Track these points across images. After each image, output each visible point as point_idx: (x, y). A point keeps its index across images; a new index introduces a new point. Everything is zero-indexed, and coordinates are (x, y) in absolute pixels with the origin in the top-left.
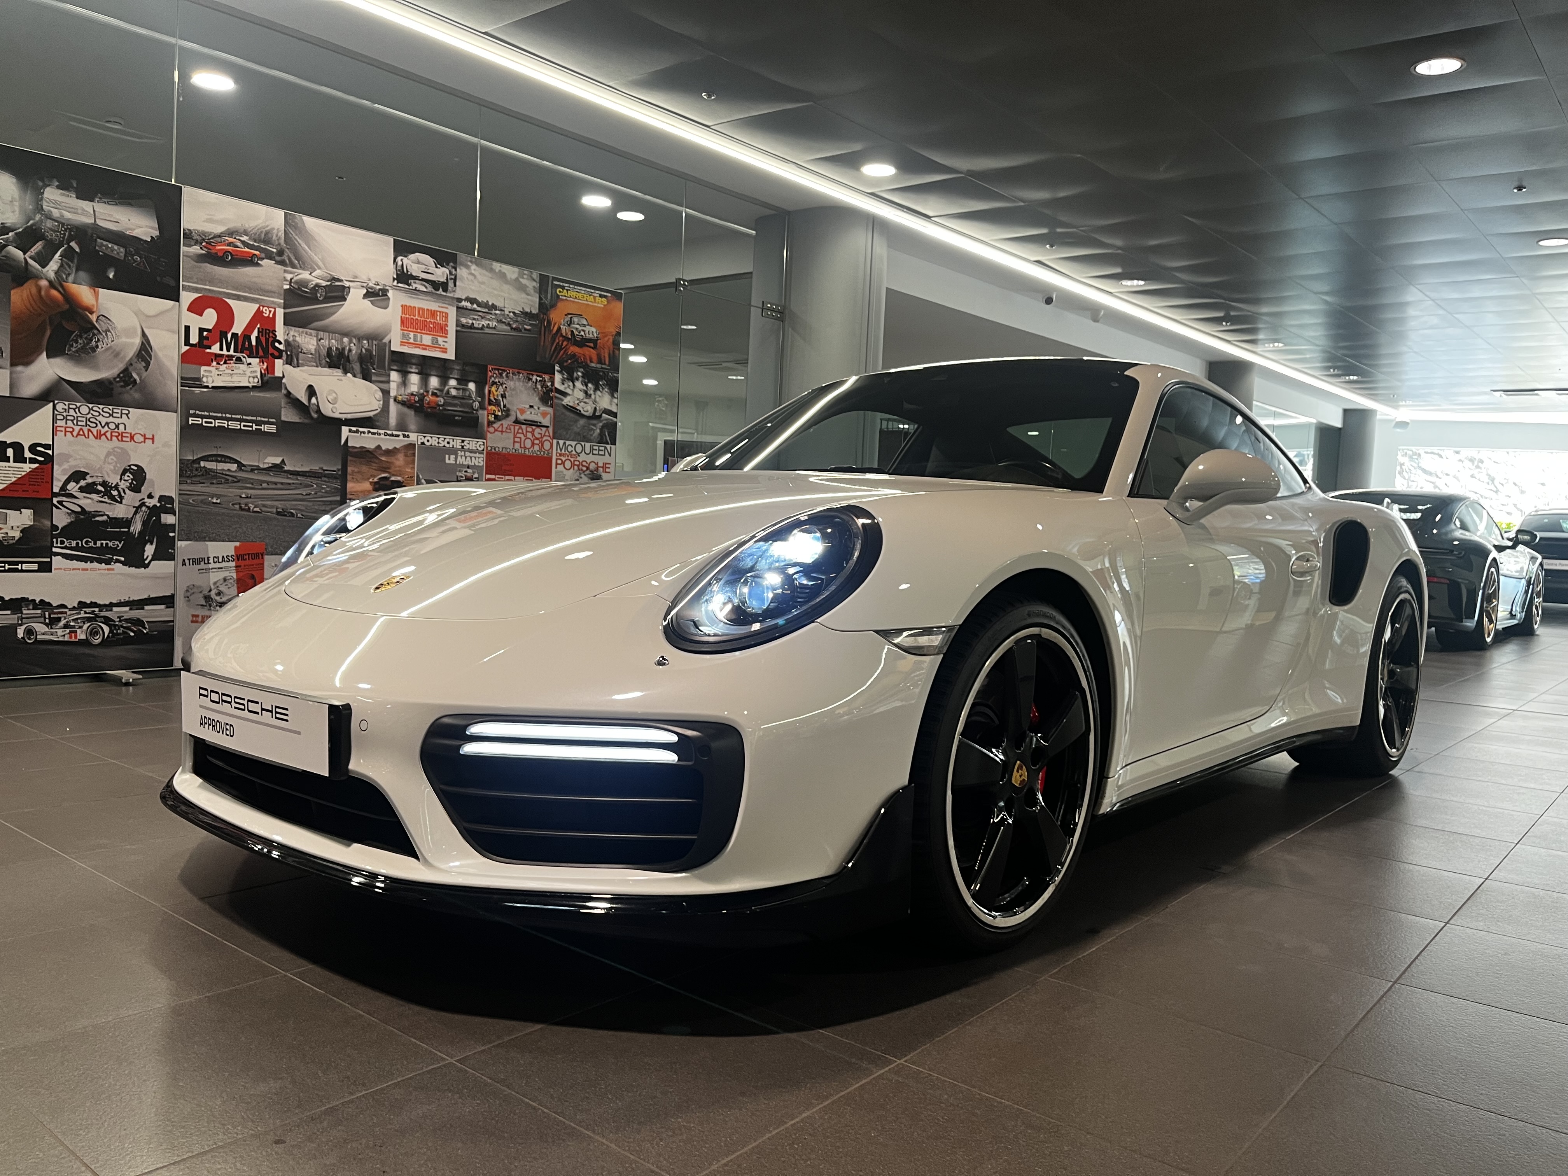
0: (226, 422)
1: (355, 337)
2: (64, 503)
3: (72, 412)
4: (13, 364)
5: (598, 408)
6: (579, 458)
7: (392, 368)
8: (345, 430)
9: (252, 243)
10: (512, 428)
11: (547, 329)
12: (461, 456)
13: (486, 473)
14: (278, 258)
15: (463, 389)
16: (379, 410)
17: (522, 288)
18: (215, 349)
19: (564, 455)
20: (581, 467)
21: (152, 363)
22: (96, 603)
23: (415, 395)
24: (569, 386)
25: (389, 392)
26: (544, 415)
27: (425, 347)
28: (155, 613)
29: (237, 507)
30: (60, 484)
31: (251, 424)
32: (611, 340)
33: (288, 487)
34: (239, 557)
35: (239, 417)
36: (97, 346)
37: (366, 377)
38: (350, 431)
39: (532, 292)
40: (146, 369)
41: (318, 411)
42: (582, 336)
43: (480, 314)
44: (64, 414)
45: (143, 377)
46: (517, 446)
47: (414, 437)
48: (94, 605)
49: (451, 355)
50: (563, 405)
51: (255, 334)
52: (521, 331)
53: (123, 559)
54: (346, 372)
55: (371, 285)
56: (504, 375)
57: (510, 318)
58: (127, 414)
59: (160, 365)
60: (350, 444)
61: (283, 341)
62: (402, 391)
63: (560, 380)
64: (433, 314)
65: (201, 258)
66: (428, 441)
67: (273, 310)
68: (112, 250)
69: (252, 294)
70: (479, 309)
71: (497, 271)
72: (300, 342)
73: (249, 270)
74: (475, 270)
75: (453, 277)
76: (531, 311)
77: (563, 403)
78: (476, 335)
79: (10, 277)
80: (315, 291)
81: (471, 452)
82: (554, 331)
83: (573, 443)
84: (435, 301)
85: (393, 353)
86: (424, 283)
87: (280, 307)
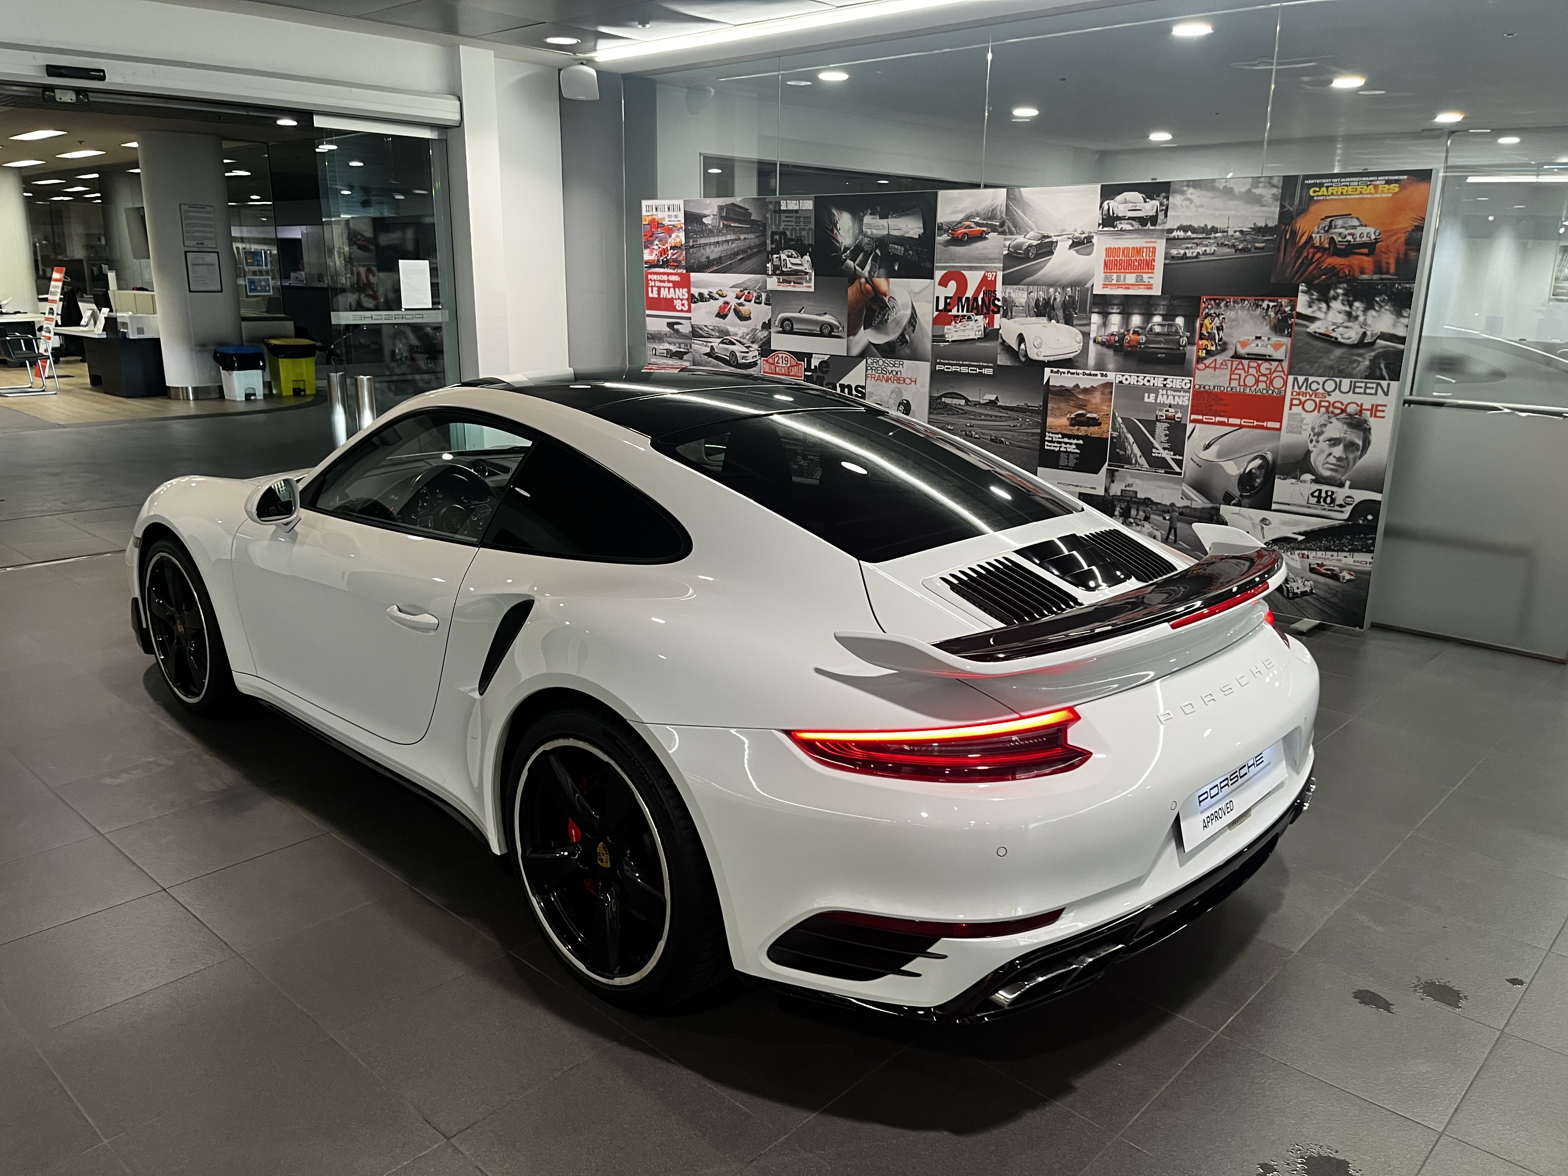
0: (959, 367)
1: (1059, 286)
3: (875, 365)
4: (849, 336)
5: (1369, 333)
6: (1328, 398)
7: (1093, 311)
8: (1047, 370)
9: (981, 222)
10: (1229, 363)
11: (1290, 243)
12: (1163, 395)
13: (1192, 413)
14: (1000, 230)
15: (1169, 325)
16: (1079, 351)
17: (1257, 200)
18: (954, 312)
19: (1304, 394)
20: (1331, 409)
21: (917, 326)
23: (1115, 335)
24: (1320, 309)
25: (1089, 334)
26: (1277, 346)
27: (1128, 286)
29: (964, 433)
31: (976, 369)
32: (1403, 239)
33: (999, 419)
35: (967, 363)
37: (1068, 321)
38: (1052, 372)
39: (1271, 201)
40: (914, 330)
41: (1026, 355)
42: (1350, 242)
43: (1195, 241)
44: (872, 366)
45: (912, 338)
46: (1234, 384)
47: (1113, 377)
49: (1157, 291)
50: (1309, 334)
51: (981, 295)
52: (1249, 251)
55: (1077, 235)
56: (1222, 305)
57: (1235, 239)
58: (902, 365)
59: (921, 328)
60: (1050, 384)
62: (1102, 332)
63: (1306, 304)
64: (1139, 251)
65: (948, 243)
66: (1126, 380)
67: (994, 274)
68: (897, 249)
69: (982, 263)
70: (1194, 236)
71: (1221, 188)
72: (1014, 297)
73: (979, 245)
74: (1192, 194)
76: (1266, 225)
77: (1308, 330)
78: (1188, 265)
79: (846, 280)
80: (1027, 250)
81: (1174, 391)
82: (1301, 244)
83: (1321, 380)
84: (1141, 238)
85: (1095, 296)
86: (1131, 221)
87: (1000, 271)
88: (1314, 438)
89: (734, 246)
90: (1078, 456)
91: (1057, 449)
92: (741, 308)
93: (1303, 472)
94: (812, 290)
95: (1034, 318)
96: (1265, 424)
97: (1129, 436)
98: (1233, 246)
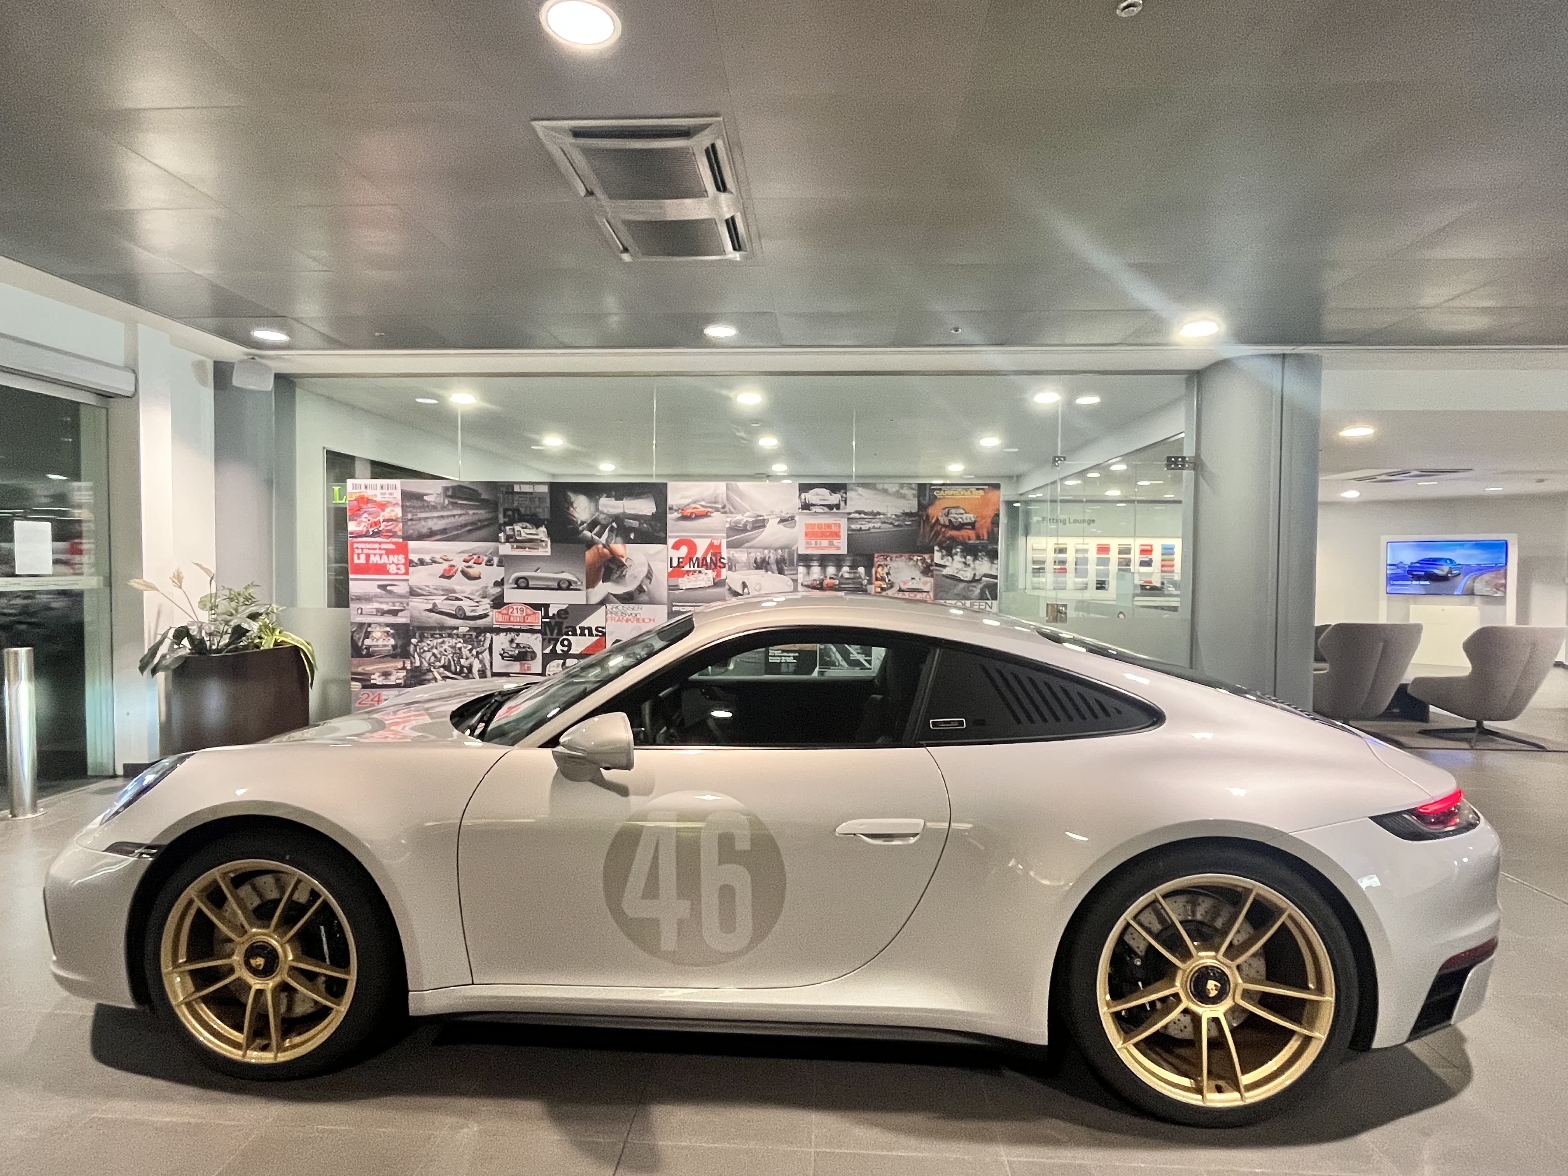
1: (772, 549)
3: (614, 609)
4: (587, 588)
5: (977, 574)
7: (799, 564)
9: (707, 505)
11: (926, 522)
14: (722, 510)
15: (854, 573)
18: (687, 568)
21: (653, 579)
23: (817, 580)
24: (948, 560)
25: (797, 580)
26: (925, 583)
27: (823, 548)
32: (988, 522)
36: (626, 575)
39: (912, 498)
40: (650, 583)
42: (960, 522)
43: (866, 520)
44: (611, 611)
45: (649, 588)
49: (844, 551)
50: (944, 576)
51: (709, 556)
52: (902, 526)
55: (783, 515)
56: (888, 559)
57: (893, 519)
58: (641, 608)
59: (657, 580)
61: (726, 558)
62: (807, 578)
63: (939, 557)
64: (829, 526)
65: (678, 519)
67: (720, 541)
69: (708, 533)
70: (866, 517)
71: (880, 489)
73: (705, 520)
74: (860, 491)
75: (844, 499)
76: (911, 511)
77: (943, 573)
79: (584, 545)
80: (745, 525)
82: (932, 522)
83: (953, 602)
84: (830, 518)
86: (821, 507)
87: (724, 538)
89: (462, 520)
92: (469, 570)
94: (549, 554)
98: (892, 523)
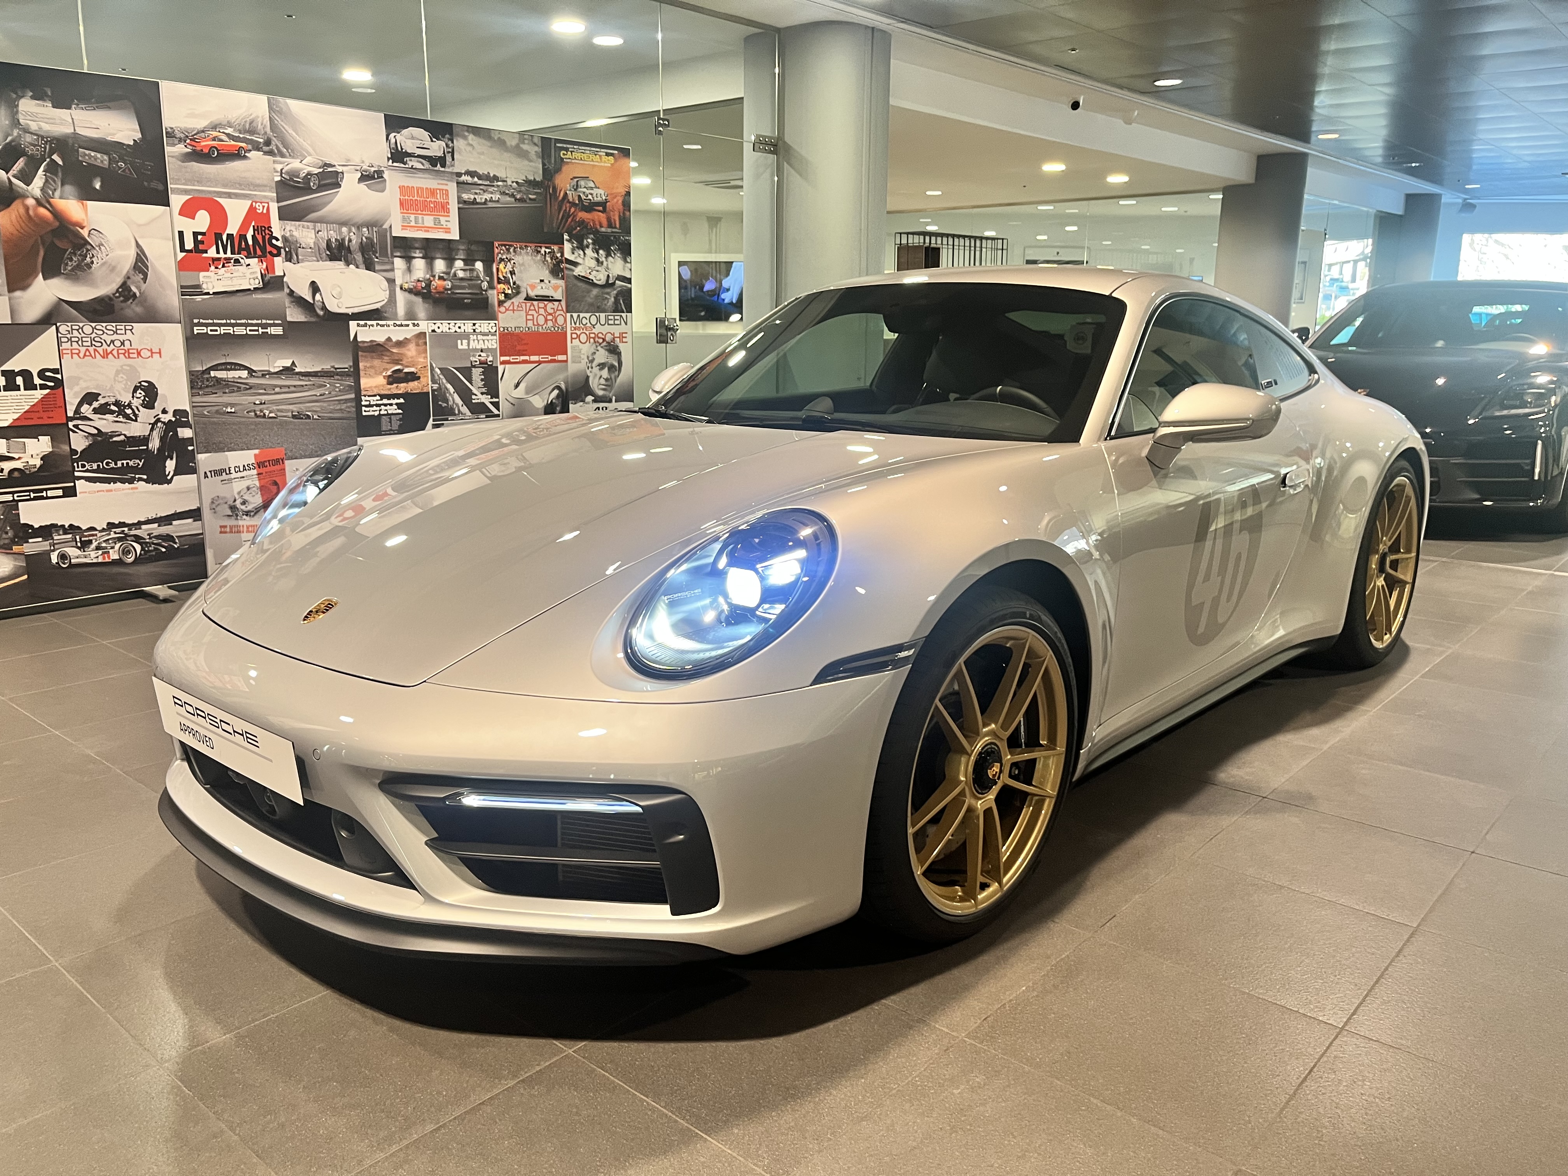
0: (231, 328)
1: (353, 225)
2: (80, 426)
3: (75, 333)
5: (610, 275)
7: (395, 254)
8: (353, 324)
9: (237, 135)
10: (524, 305)
11: (553, 197)
12: (474, 340)
13: (500, 356)
14: (266, 149)
15: (470, 270)
16: (386, 300)
17: (524, 155)
18: (212, 253)
19: (579, 329)
20: (597, 339)
21: (149, 273)
22: (124, 523)
23: (422, 281)
24: (579, 255)
25: (394, 281)
26: (556, 288)
27: (427, 229)
28: (182, 528)
29: (253, 414)
30: (74, 408)
31: (257, 328)
32: (620, 202)
33: (301, 389)
34: (260, 465)
35: (243, 321)
36: (92, 262)
37: (369, 267)
38: (358, 325)
39: (534, 157)
40: (145, 280)
41: (324, 308)
42: (590, 200)
43: (481, 187)
44: (69, 336)
45: (142, 291)
46: (530, 324)
47: (425, 326)
48: (122, 524)
49: (455, 235)
51: (251, 232)
52: (526, 201)
53: (145, 477)
54: (348, 264)
55: (365, 167)
56: (511, 250)
57: (514, 189)
58: (131, 330)
59: (158, 276)
60: (359, 339)
61: (280, 238)
62: (407, 278)
63: (570, 251)
64: (433, 192)
65: (187, 157)
66: (439, 328)
67: (266, 205)
68: (96, 158)
69: (243, 189)
70: (480, 182)
71: (496, 138)
72: (298, 236)
73: (237, 164)
74: (472, 140)
75: (450, 150)
76: (535, 179)
77: (574, 273)
78: (479, 211)
80: (307, 180)
81: (483, 335)
82: (560, 198)
83: (587, 315)
84: (434, 179)
85: (395, 238)
86: (420, 160)
87: (273, 202)
88: (590, 365)
90: (401, 416)
91: (376, 413)
93: (586, 396)
95: (329, 263)
96: (556, 358)
97: (449, 386)
